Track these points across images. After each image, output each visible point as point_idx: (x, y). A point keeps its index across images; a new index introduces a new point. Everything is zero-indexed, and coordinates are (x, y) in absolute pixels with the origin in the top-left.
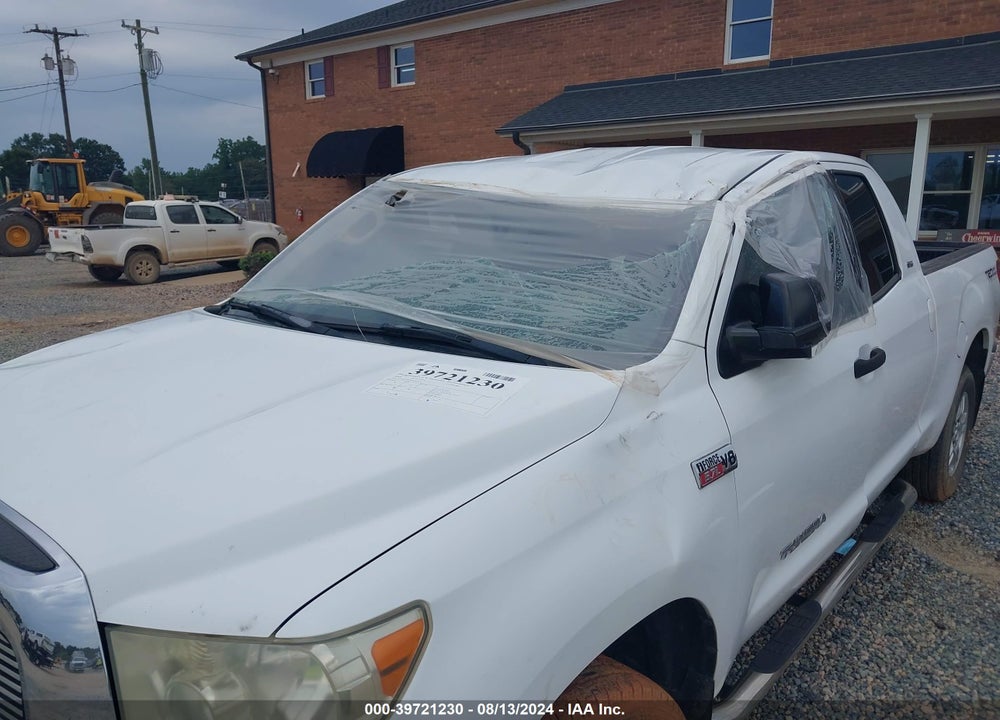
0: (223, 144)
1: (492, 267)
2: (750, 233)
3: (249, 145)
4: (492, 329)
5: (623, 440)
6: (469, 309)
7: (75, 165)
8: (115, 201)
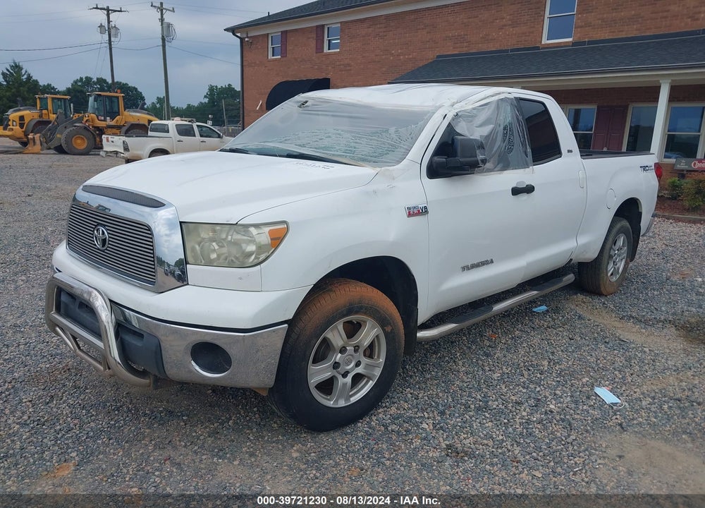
0: (211, 89)
1: (340, 132)
2: (453, 119)
3: (229, 91)
4: (334, 155)
5: (375, 192)
6: (325, 148)
7: (118, 97)
8: (141, 122)
